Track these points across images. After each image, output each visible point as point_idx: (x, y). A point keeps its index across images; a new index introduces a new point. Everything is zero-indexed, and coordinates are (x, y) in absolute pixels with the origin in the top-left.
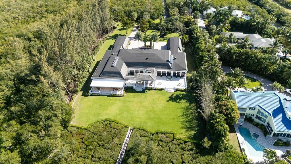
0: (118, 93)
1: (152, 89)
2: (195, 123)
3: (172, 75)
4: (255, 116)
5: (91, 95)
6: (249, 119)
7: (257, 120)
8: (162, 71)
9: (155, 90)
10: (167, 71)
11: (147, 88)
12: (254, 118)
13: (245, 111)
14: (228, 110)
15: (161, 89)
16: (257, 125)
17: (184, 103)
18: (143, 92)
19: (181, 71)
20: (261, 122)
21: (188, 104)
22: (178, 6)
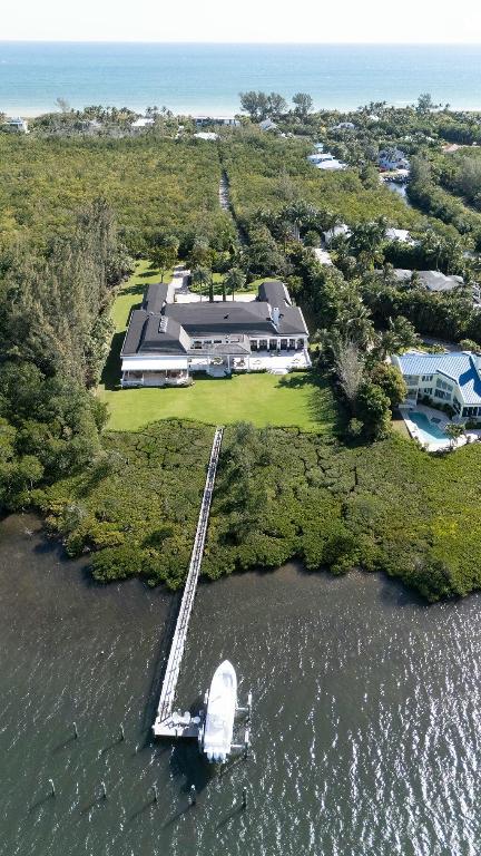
0: (179, 381)
1: (243, 372)
2: (332, 414)
3: (279, 346)
4: (434, 391)
5: (125, 388)
6: (424, 401)
7: (437, 400)
8: (258, 339)
9: (253, 372)
10: (268, 338)
11: (233, 371)
12: (432, 396)
13: (416, 383)
14: (386, 378)
15: (264, 371)
16: (437, 407)
17: (309, 389)
18: (228, 377)
19: (297, 338)
20: (444, 401)
21: (317, 388)
22: (268, 222)
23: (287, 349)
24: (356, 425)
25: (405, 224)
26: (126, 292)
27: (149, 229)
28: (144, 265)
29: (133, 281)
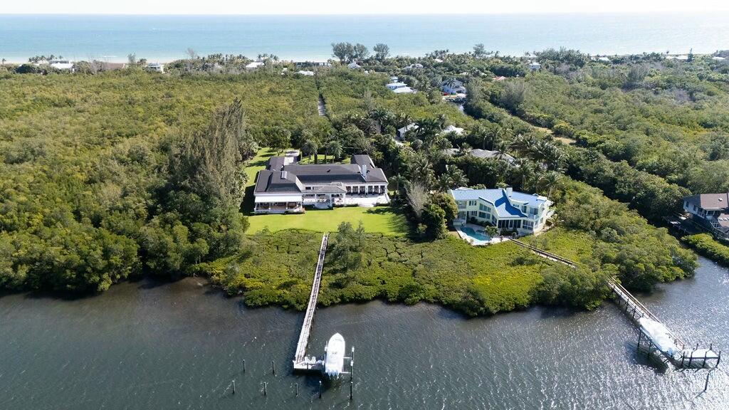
0: (295, 211)
1: (342, 206)
2: (405, 228)
3: (367, 191)
4: (478, 214)
5: (258, 214)
6: (472, 221)
7: (480, 219)
8: (352, 185)
9: (348, 206)
10: (359, 185)
11: (334, 205)
12: (477, 217)
13: (465, 207)
14: (443, 201)
15: (356, 205)
16: (482, 224)
17: (389, 215)
18: (330, 208)
19: (379, 185)
20: (485, 220)
21: (394, 215)
22: (356, 122)
23: (373, 193)
24: (422, 227)
25: (461, 124)
26: (252, 165)
27: (266, 127)
28: (265, 150)
29: (256, 159)
